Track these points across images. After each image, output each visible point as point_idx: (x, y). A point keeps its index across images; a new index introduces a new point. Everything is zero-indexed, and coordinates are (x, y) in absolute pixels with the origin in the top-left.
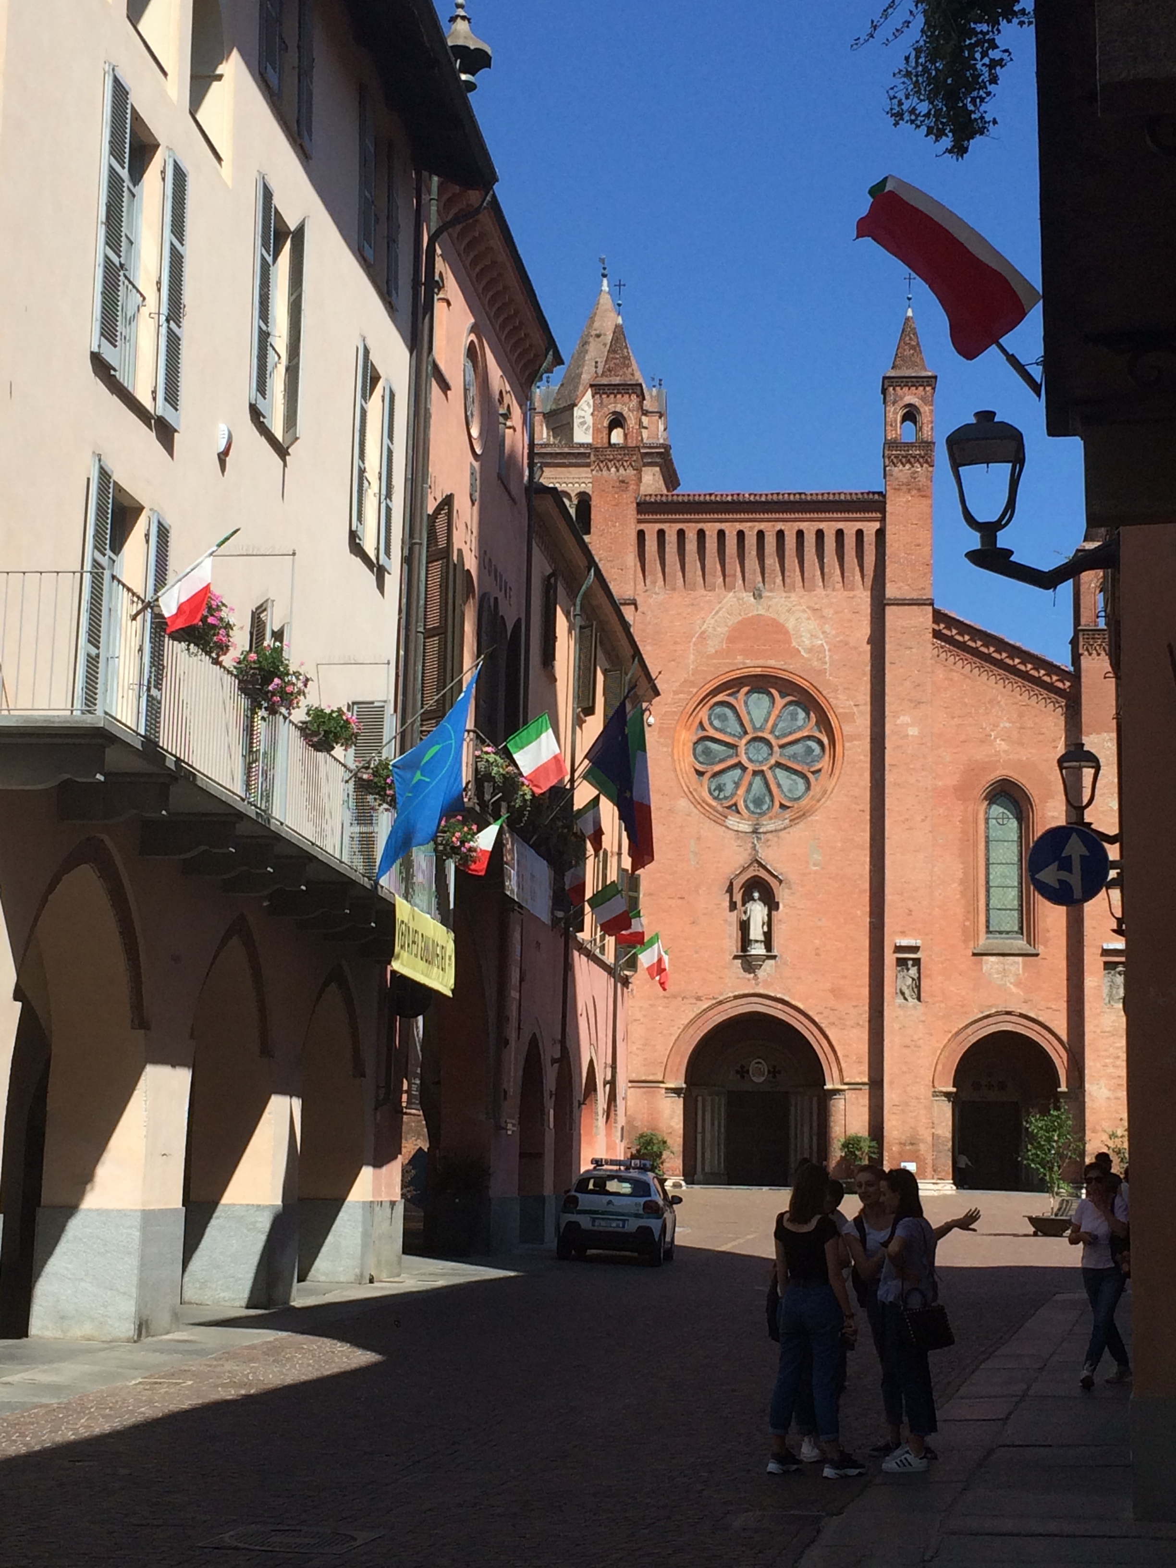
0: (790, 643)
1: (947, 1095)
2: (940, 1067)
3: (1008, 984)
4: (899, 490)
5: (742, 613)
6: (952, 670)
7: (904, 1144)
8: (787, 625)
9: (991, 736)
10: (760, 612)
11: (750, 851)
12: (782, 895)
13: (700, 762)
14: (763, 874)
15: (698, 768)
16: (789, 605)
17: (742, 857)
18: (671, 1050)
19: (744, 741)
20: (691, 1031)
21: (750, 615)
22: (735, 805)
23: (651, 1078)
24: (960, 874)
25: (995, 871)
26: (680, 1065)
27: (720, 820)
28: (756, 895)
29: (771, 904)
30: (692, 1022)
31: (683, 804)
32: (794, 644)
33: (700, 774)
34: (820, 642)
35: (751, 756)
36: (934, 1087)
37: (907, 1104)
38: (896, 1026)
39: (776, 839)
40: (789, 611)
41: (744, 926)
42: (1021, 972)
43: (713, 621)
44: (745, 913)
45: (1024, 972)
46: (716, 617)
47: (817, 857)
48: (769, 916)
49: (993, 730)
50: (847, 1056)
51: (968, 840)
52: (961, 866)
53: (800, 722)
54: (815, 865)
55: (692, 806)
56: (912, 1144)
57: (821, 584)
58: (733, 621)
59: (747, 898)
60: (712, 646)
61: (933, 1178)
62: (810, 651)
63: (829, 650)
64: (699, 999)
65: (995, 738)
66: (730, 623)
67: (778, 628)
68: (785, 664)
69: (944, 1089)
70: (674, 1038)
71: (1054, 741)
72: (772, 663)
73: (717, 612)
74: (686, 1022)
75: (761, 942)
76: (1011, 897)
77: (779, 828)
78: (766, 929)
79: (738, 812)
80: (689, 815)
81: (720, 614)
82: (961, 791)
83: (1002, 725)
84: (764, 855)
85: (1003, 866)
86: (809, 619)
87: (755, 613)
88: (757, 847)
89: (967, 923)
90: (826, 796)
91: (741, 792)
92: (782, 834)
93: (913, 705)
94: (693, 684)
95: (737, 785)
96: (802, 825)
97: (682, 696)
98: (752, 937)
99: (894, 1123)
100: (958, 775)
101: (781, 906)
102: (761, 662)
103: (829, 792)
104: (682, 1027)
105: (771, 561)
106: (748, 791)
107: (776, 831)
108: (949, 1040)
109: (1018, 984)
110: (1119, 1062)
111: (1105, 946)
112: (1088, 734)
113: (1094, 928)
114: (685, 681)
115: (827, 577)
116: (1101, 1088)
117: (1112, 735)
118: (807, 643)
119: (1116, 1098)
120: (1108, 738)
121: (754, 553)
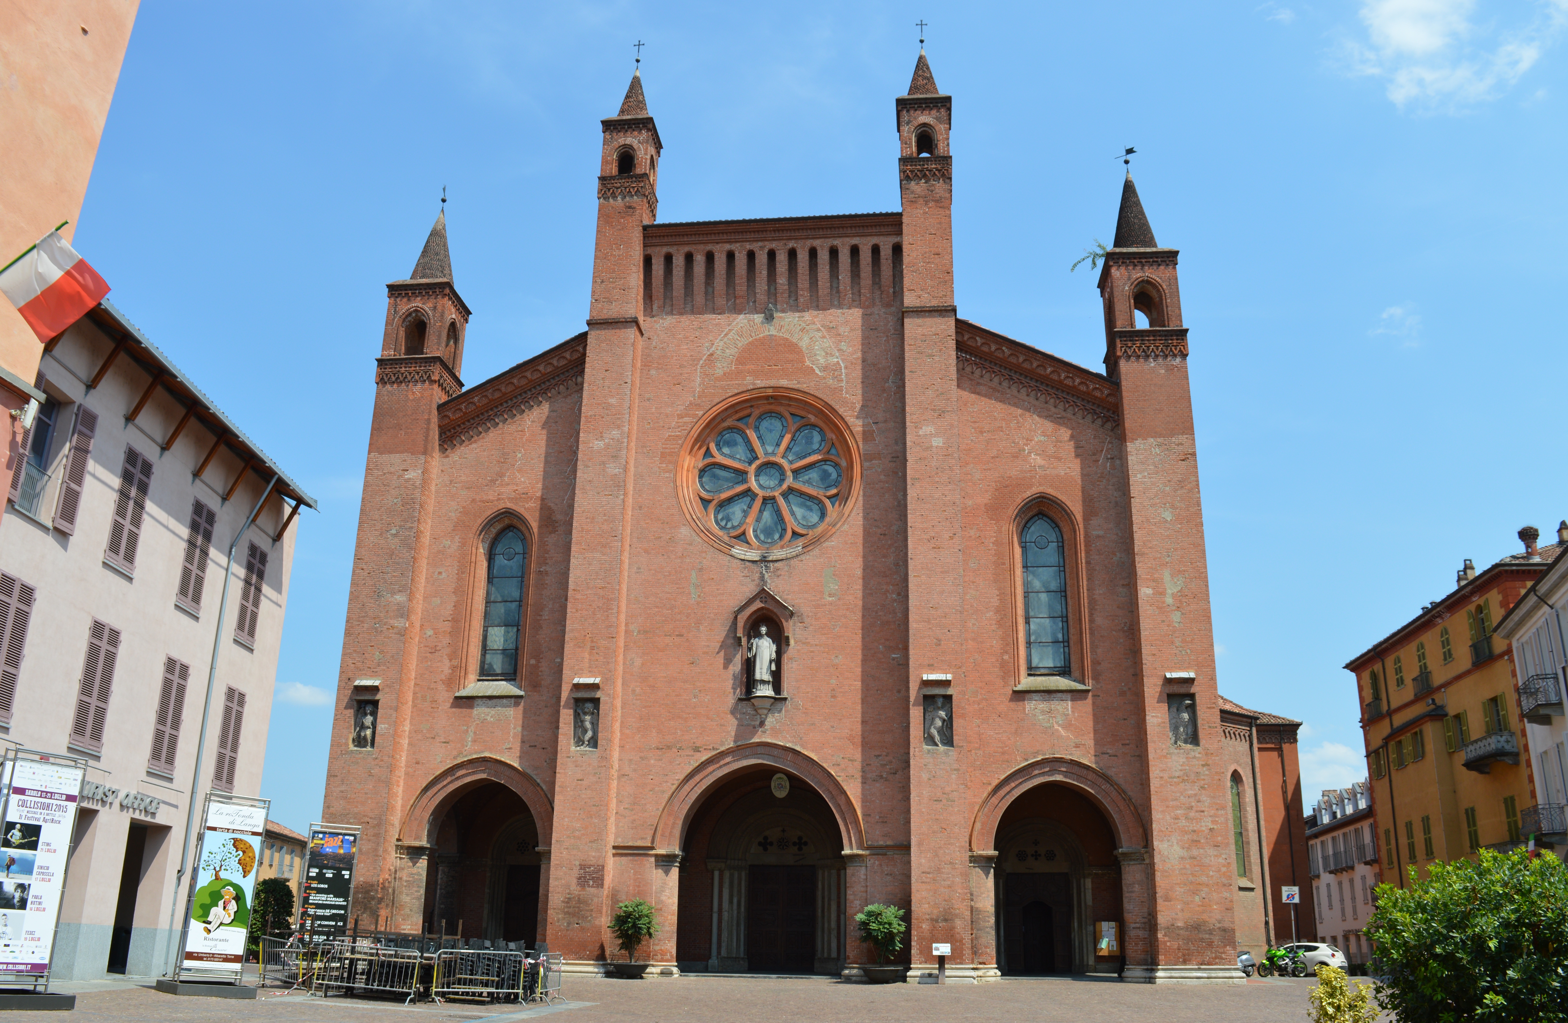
0: (803, 362)
1: (989, 859)
2: (978, 826)
3: (1056, 727)
4: (916, 202)
5: (753, 334)
7: (937, 921)
8: (800, 344)
9: (1024, 450)
10: (771, 333)
11: (757, 581)
12: (791, 629)
13: (705, 490)
14: (771, 606)
15: (702, 495)
16: (803, 325)
17: (749, 589)
18: (663, 810)
19: (754, 466)
20: (687, 787)
21: (761, 335)
22: (744, 533)
23: (637, 844)
24: (995, 602)
26: (673, 827)
27: (725, 550)
28: (764, 630)
29: (780, 640)
30: (689, 777)
31: (685, 532)
32: (808, 363)
33: (705, 502)
34: (836, 360)
35: (762, 482)
36: (971, 850)
37: (939, 870)
38: (925, 776)
39: (786, 568)
40: (802, 330)
41: (749, 665)
43: (721, 344)
44: (750, 649)
45: (1074, 713)
46: (725, 340)
47: (833, 587)
48: (779, 653)
49: (1027, 445)
50: (870, 815)
51: (1004, 564)
52: (997, 592)
53: (816, 446)
54: (830, 595)
55: (694, 534)
56: (946, 920)
57: (836, 304)
58: (742, 342)
59: (753, 631)
60: (720, 369)
61: (973, 963)
62: (825, 369)
63: (846, 368)
64: (697, 750)
65: (1030, 453)
66: (740, 345)
67: (792, 347)
68: (799, 383)
69: (984, 853)
70: (667, 796)
71: (1094, 454)
72: (784, 383)
73: (726, 335)
74: (682, 777)
75: (768, 682)
76: (1055, 628)
77: (789, 556)
78: (773, 667)
79: (748, 543)
80: (691, 544)
81: (729, 336)
82: (993, 509)
83: (1036, 439)
84: (774, 587)
85: (1044, 595)
86: (824, 337)
87: (766, 334)
88: (766, 576)
89: (1006, 657)
90: (843, 520)
91: (749, 520)
92: (792, 562)
93: (936, 415)
94: (698, 406)
95: (746, 513)
96: (816, 552)
97: (686, 419)
98: (758, 676)
99: (924, 894)
100: (990, 494)
101: (792, 642)
102: (773, 382)
104: (677, 785)
105: (782, 280)
106: (758, 520)
107: (786, 559)
108: (988, 796)
109: (1067, 726)
110: (1192, 814)
111: (1168, 675)
112: (1133, 440)
113: (1154, 655)
114: (691, 404)
115: (842, 295)
116: (1172, 846)
117: (1159, 440)
118: (822, 361)
119: (1191, 858)
120: (1155, 443)
121: (765, 273)
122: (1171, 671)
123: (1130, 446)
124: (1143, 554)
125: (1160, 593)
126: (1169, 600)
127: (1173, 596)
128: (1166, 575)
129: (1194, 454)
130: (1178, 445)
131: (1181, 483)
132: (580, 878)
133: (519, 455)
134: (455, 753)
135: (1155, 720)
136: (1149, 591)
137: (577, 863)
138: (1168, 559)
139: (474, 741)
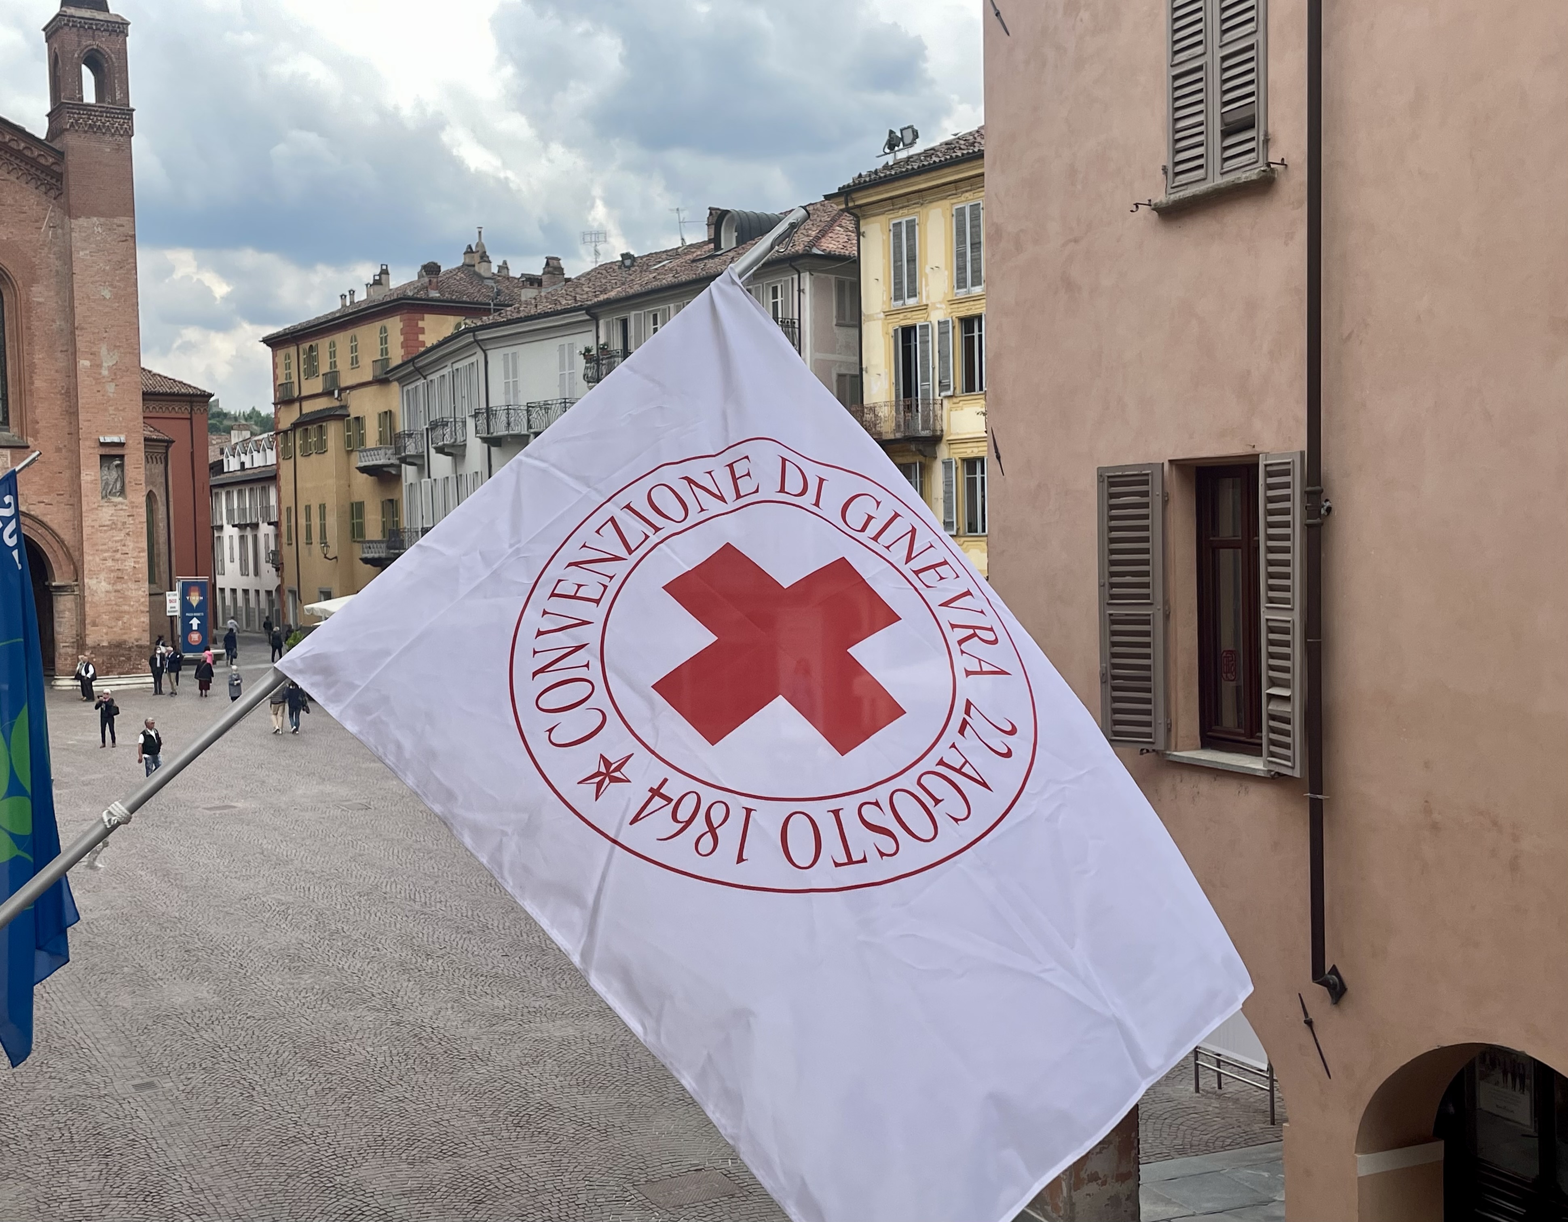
110: (118, 556)
111: (102, 441)
112: (77, 217)
113: (89, 421)
116: (100, 582)
117: (102, 220)
119: (116, 591)
120: (98, 223)
122: (104, 435)
124: (82, 329)
125: (98, 366)
126: (105, 372)
127: (109, 368)
128: (103, 349)
129: (134, 237)
130: (118, 226)
131: (120, 265)
135: (89, 478)
136: (87, 363)
138: (105, 335)
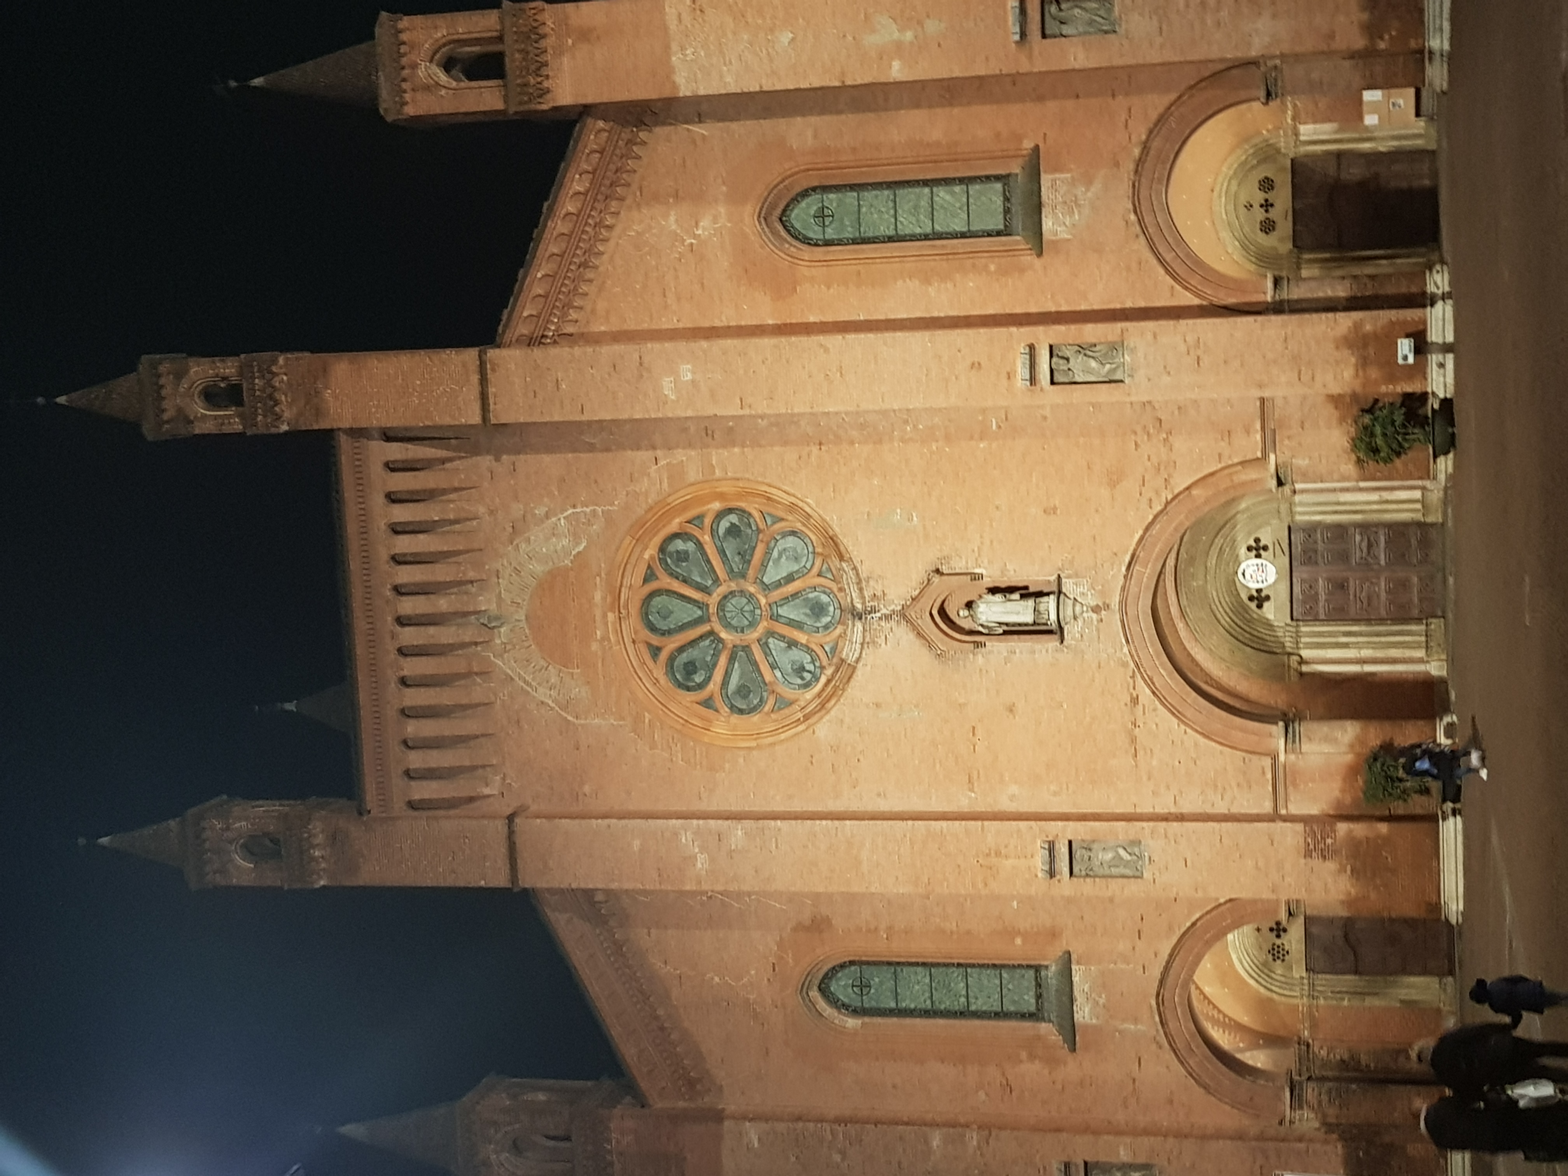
0: (566, 568)
3: (1089, 195)
5: (526, 644)
6: (593, 311)
7: (1366, 358)
8: (540, 574)
9: (692, 244)
10: (523, 618)
11: (893, 623)
13: (762, 705)
14: (925, 603)
15: (771, 707)
16: (509, 572)
17: (901, 637)
18: (1222, 744)
19: (725, 635)
20: (1189, 713)
21: (528, 632)
22: (823, 646)
23: (1269, 776)
24: (914, 284)
25: (908, 226)
26: (1246, 730)
27: (847, 671)
30: (1174, 712)
33: (779, 703)
34: (562, 521)
35: (748, 624)
38: (1164, 380)
39: (872, 583)
40: (518, 572)
42: (1069, 175)
43: (541, 690)
44: (992, 630)
45: (1069, 171)
46: (534, 684)
47: (898, 516)
48: (995, 589)
49: (683, 242)
50: (1220, 455)
51: (859, 273)
52: (900, 283)
53: (690, 546)
54: (910, 519)
55: (828, 714)
57: (475, 523)
58: (538, 658)
60: (579, 690)
62: (576, 537)
63: (574, 507)
64: (1135, 701)
65: (695, 236)
66: (543, 663)
67: (545, 588)
68: (599, 575)
69: (1270, 293)
70: (1202, 740)
71: (694, 142)
73: (525, 682)
74: (1175, 721)
75: (1035, 603)
76: (948, 197)
77: (854, 578)
78: (1016, 597)
79: (836, 640)
80: (841, 721)
81: (529, 678)
82: (781, 289)
83: (674, 227)
84: (899, 600)
85: (900, 211)
86: (528, 540)
87: (523, 624)
88: (884, 611)
89: (992, 268)
90: (801, 504)
91: (802, 638)
92: (863, 576)
94: (637, 719)
95: (792, 644)
96: (848, 542)
100: (756, 293)
101: (978, 571)
103: (793, 500)
104: (1183, 727)
105: (442, 604)
106: (800, 626)
107: (859, 583)
108: (1186, 288)
109: (1088, 179)
111: (1016, 38)
112: (675, 86)
113: (987, 59)
114: (634, 731)
115: (463, 515)
116: (1257, 30)
117: (673, 48)
118: (565, 542)
120: (679, 55)
121: (432, 630)
122: (1008, 35)
123: (684, 91)
124: (843, 73)
125: (899, 48)
126: (909, 35)
127: (901, 30)
128: (872, 40)
130: (680, 21)
131: (737, 18)
132: (1324, 857)
133: (717, 979)
134: (1154, 1047)
135: (1081, 56)
136: (896, 65)
137: (1303, 861)
138: (850, 38)
139: (1136, 1021)
